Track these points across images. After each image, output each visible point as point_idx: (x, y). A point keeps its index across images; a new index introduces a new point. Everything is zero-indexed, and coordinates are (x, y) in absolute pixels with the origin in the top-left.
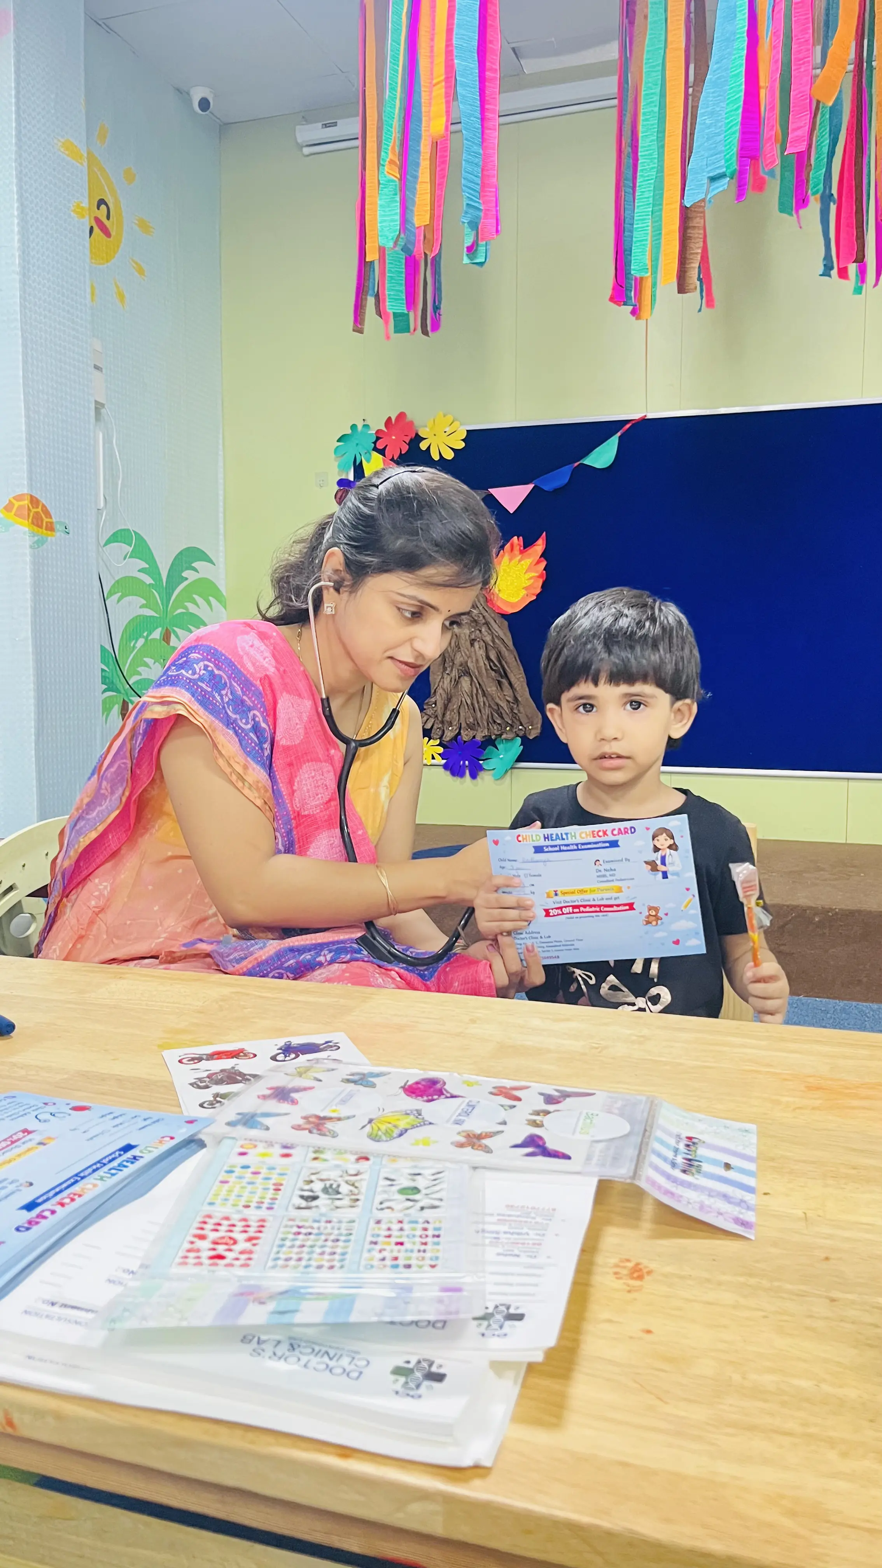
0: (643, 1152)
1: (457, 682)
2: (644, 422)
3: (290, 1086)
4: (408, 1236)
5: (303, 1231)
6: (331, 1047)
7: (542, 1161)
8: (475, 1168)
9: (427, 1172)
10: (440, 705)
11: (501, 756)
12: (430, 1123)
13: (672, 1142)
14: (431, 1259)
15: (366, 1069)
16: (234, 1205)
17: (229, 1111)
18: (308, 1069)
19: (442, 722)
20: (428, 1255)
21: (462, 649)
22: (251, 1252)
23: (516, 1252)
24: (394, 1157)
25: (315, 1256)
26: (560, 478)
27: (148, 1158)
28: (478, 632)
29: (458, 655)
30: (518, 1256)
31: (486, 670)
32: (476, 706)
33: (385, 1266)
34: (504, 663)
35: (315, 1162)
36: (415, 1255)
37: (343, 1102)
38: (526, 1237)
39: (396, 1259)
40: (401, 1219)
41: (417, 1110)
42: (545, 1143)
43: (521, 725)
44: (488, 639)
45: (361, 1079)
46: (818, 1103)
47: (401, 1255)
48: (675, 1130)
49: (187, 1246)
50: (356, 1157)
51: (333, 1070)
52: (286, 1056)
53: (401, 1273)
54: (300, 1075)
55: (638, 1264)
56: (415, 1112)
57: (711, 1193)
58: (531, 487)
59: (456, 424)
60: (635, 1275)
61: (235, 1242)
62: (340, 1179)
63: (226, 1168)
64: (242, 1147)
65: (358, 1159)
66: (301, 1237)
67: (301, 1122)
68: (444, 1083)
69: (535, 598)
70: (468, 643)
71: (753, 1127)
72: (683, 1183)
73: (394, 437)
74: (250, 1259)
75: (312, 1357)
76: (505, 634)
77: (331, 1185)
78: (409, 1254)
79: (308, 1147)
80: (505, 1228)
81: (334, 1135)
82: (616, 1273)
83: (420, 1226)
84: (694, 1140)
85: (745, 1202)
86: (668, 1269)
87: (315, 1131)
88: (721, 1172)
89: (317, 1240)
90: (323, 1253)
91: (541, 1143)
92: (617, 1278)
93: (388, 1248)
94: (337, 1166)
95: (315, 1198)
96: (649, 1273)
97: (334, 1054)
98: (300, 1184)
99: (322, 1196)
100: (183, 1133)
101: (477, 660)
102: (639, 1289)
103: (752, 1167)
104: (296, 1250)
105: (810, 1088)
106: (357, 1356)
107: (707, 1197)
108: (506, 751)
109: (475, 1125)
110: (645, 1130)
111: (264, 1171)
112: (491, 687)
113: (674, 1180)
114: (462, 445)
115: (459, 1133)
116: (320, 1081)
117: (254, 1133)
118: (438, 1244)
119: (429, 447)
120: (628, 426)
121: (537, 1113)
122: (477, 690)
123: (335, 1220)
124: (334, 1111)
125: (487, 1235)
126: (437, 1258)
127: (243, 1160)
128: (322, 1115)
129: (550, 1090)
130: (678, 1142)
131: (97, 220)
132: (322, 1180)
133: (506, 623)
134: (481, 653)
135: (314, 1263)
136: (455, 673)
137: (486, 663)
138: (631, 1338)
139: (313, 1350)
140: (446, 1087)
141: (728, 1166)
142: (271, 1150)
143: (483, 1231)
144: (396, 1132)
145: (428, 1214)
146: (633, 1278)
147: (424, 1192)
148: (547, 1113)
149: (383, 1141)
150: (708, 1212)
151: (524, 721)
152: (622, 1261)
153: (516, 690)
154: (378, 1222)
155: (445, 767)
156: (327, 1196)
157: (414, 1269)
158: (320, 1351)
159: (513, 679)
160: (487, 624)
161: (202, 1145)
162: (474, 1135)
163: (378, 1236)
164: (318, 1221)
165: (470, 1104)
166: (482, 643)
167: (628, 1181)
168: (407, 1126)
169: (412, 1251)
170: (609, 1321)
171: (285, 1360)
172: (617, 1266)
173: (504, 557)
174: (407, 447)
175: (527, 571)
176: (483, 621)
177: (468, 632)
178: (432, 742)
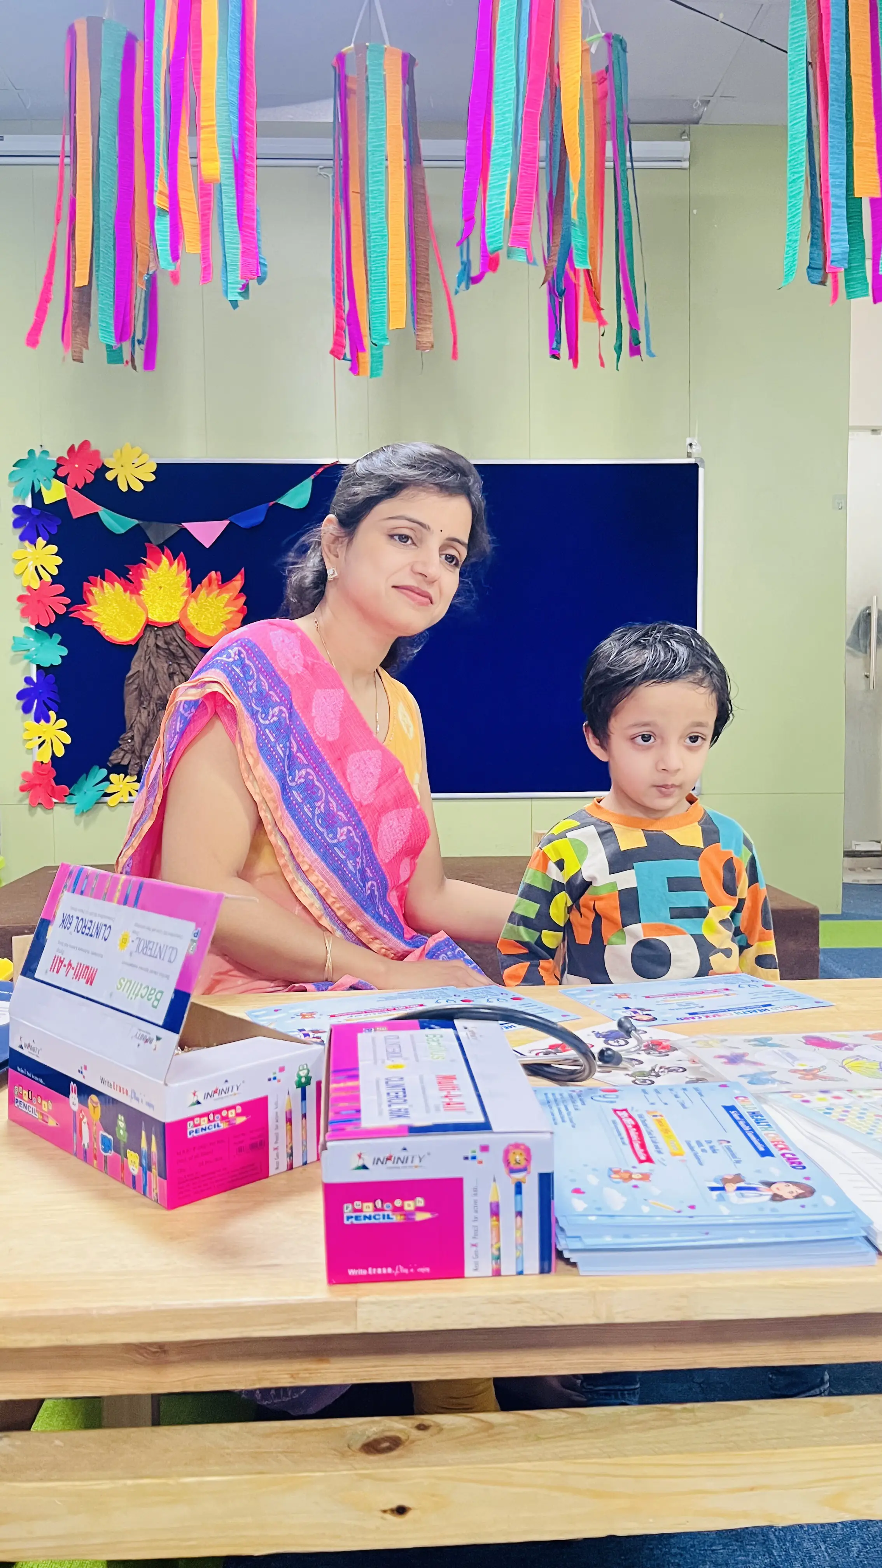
2: (333, 468)
10: (137, 739)
19: (140, 758)
21: (159, 682)
26: (256, 516)
28: (176, 666)
29: (156, 689)
59: (145, 456)
70: (166, 677)
73: (77, 466)
114: (152, 478)
119: (116, 479)
120: (321, 470)
136: (153, 706)
160: (186, 656)
173: (202, 592)
174: (93, 477)
175: (226, 606)
176: (182, 655)
177: (166, 665)
178: (128, 778)
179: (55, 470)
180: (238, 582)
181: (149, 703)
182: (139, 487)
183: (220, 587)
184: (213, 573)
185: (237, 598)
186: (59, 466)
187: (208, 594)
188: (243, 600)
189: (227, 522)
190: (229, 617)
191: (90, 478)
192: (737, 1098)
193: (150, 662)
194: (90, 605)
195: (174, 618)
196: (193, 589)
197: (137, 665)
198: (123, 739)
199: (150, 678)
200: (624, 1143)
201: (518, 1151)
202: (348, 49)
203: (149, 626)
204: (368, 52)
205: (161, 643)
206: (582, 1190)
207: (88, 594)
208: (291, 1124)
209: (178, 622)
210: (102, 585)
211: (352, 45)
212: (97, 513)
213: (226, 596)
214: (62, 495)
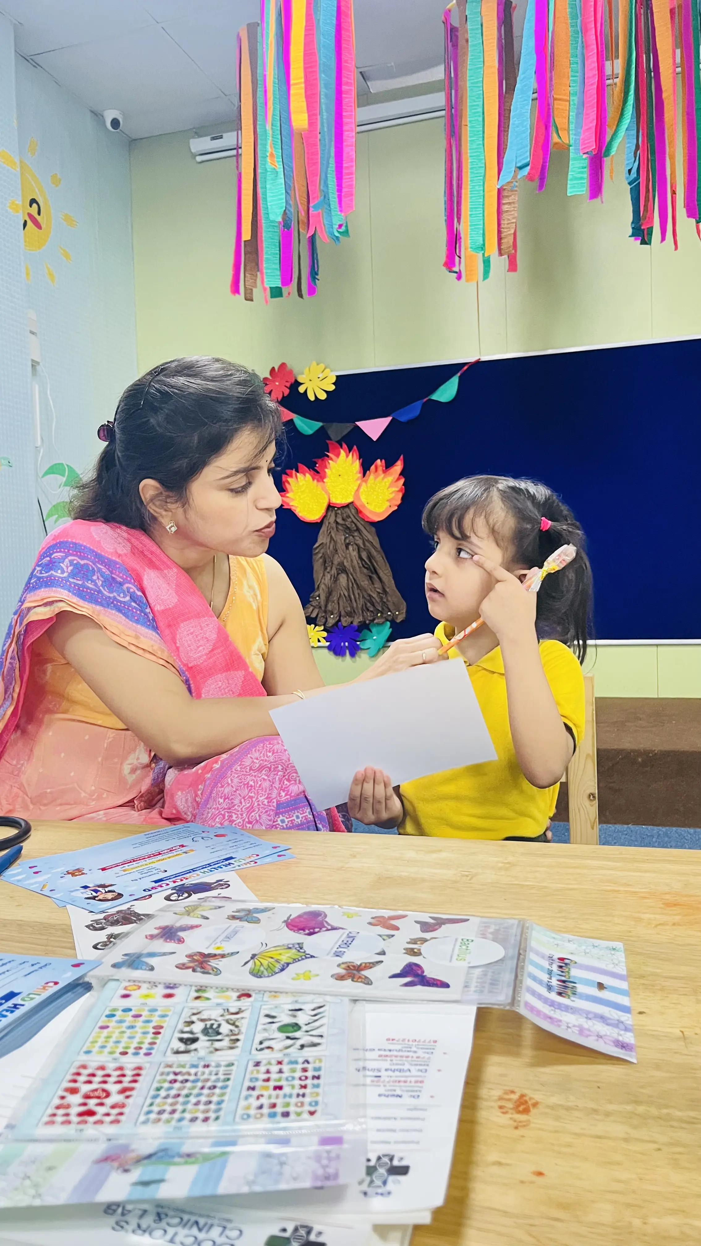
0: (519, 977)
1: (336, 579)
2: (478, 364)
3: (178, 925)
4: (287, 1079)
5: (180, 1078)
6: (222, 885)
7: (420, 990)
8: (355, 1001)
9: (307, 1007)
10: (323, 597)
11: (375, 638)
12: (312, 957)
13: (546, 964)
14: (310, 1104)
15: (251, 906)
16: (111, 1053)
17: (116, 954)
18: (195, 908)
19: (325, 612)
20: (307, 1100)
21: (339, 551)
22: (123, 1106)
23: (398, 1092)
24: (275, 993)
25: (190, 1107)
26: (413, 411)
27: (29, 1005)
28: (351, 537)
29: (336, 557)
30: (400, 1096)
31: (360, 567)
32: (352, 596)
33: (262, 1115)
34: (373, 561)
35: (197, 1001)
36: (294, 1100)
37: (228, 938)
38: (408, 1074)
39: (274, 1106)
40: (280, 1060)
41: (298, 944)
42: (423, 972)
43: (390, 611)
44: (360, 542)
45: (247, 915)
46: (677, 918)
47: (279, 1102)
48: (548, 952)
49: (57, 1102)
50: (238, 994)
51: (220, 907)
52: (179, 896)
53: (279, 1123)
54: (188, 913)
55: (522, 1096)
56: (297, 946)
57: (589, 1015)
58: (389, 419)
59: (328, 370)
60: (521, 1108)
61: (108, 1094)
62: (220, 1019)
63: (107, 1012)
64: (125, 988)
65: (239, 997)
66: (177, 1085)
67: (185, 960)
68: (326, 916)
69: (396, 508)
70: (344, 547)
71: (619, 945)
72: (560, 1007)
73: (277, 384)
74: (121, 1114)
75: (179, 1229)
76: (374, 539)
77: (212, 1025)
78: (287, 1100)
79: (191, 986)
80: (386, 1065)
81: (217, 972)
82: (501, 1107)
83: (299, 1067)
84: (566, 961)
85: (622, 1022)
86: (554, 1100)
87: (199, 969)
88: (595, 992)
89: (193, 1088)
90: (197, 1103)
91: (419, 972)
92: (504, 1113)
93: (266, 1093)
94: (218, 1005)
95: (194, 1040)
96: (535, 1105)
97: (224, 892)
98: (180, 1026)
99: (202, 1038)
100: (68, 977)
101: (352, 560)
102: (526, 1125)
103: (624, 985)
104: (170, 1100)
105: (668, 905)
106: (229, 1225)
107: (585, 1020)
108: (379, 633)
109: (355, 956)
110: (519, 954)
111: (145, 1013)
112: (363, 581)
113: (552, 1004)
114: (333, 388)
115: (339, 965)
116: (207, 918)
117: (138, 974)
118: (318, 1086)
119: (306, 391)
120: (466, 368)
121: (414, 941)
122: (353, 584)
123: (213, 1064)
124: (218, 948)
125: (368, 1073)
126: (317, 1103)
127: (126, 1003)
128: (206, 952)
129: (426, 918)
130: (551, 964)
131: (30, 215)
132: (202, 1020)
133: (373, 529)
134: (355, 554)
135: (188, 1116)
136: (334, 571)
137: (360, 562)
138: (522, 1182)
139: (182, 1219)
140: (326, 920)
141: (601, 986)
142: (154, 991)
143: (364, 1068)
144: (278, 966)
145: (308, 1053)
146: (519, 1112)
147: (304, 1028)
148: (424, 940)
149: (265, 977)
150: (588, 1036)
151: (391, 608)
152: (506, 1093)
153: (384, 583)
154: (257, 1064)
155: (329, 648)
156: (207, 1038)
157: (292, 1116)
158: (189, 1221)
159: (381, 574)
160: (358, 530)
161: (88, 987)
162: (354, 966)
163: (257, 1079)
164: (195, 1066)
165: (350, 935)
166: (355, 546)
167: (508, 1008)
168: (290, 961)
169: (291, 1096)
170: (499, 1164)
171: (150, 1234)
172: (500, 1099)
173: (371, 477)
174: (289, 391)
175: (389, 487)
176: (355, 528)
177: (343, 537)
178: (317, 628)
180: (398, 467)
181: (331, 569)
182: (323, 396)
183: (384, 472)
184: (379, 461)
185: (398, 479)
187: (376, 478)
188: (402, 481)
190: (392, 496)
193: (331, 536)
194: (288, 492)
195: (350, 500)
196: (364, 475)
197: (322, 538)
198: (312, 597)
199: (331, 548)
203: (330, 507)
205: (339, 520)
207: (287, 484)
209: (352, 503)
210: (296, 476)
212: (292, 420)
213: (390, 480)
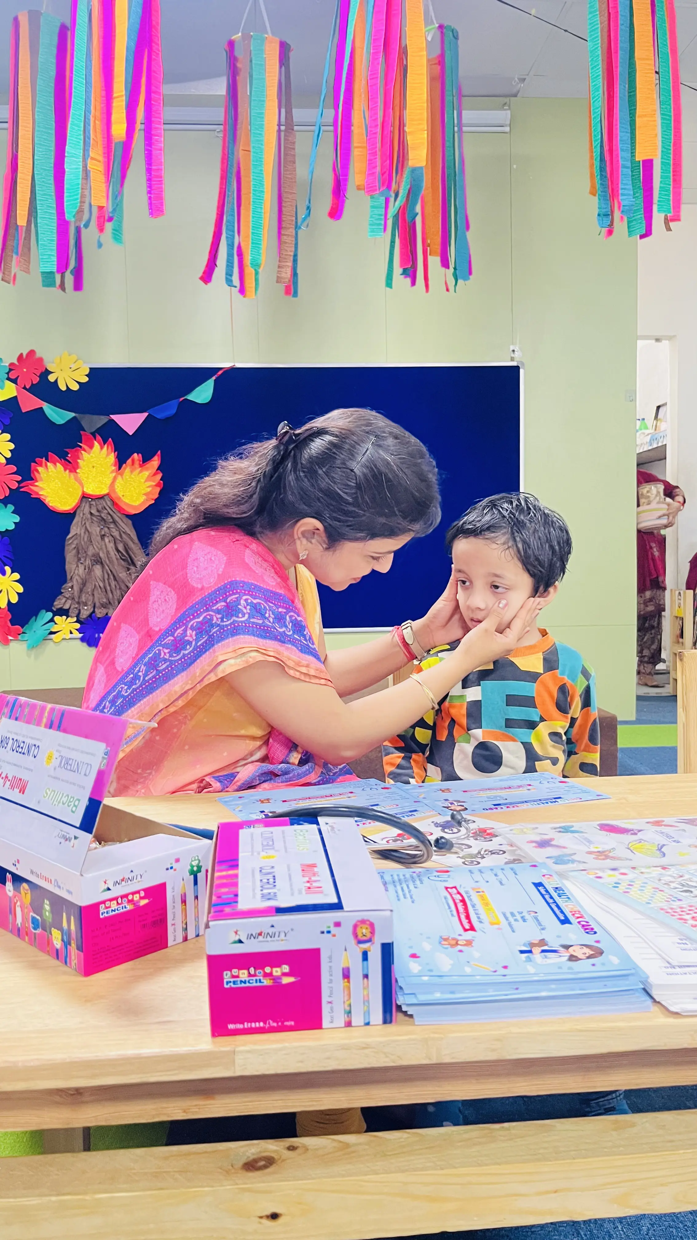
1: (90, 570)
2: (233, 371)
10: (76, 588)
19: (78, 603)
21: (93, 542)
26: (169, 409)
28: (106, 529)
29: (91, 548)
31: (117, 559)
32: (108, 588)
34: (131, 553)
44: (116, 534)
59: (80, 362)
69: (153, 502)
70: (99, 538)
73: (25, 370)
76: (132, 532)
101: (108, 552)
112: (121, 573)
114: (86, 379)
119: (57, 380)
120: (220, 373)
122: (108, 575)
133: (130, 522)
134: (111, 546)
136: (88, 562)
137: (116, 554)
155: (82, 640)
160: (114, 522)
166: (111, 538)
173: (127, 469)
174: (38, 379)
175: (146, 481)
176: (111, 520)
177: (98, 529)
178: (69, 619)
179: (8, 373)
180: (155, 462)
181: (85, 560)
182: (75, 387)
183: (141, 466)
184: (135, 455)
185: (155, 474)
186: (10, 370)
187: (132, 472)
188: (159, 476)
189: (146, 414)
190: (149, 490)
191: (36, 380)
192: (544, 876)
193: (86, 529)
194: (37, 481)
195: (105, 491)
197: (75, 529)
198: (64, 589)
199: (86, 539)
200: (452, 915)
201: (364, 926)
202: (237, 37)
203: (85, 497)
204: (252, 40)
205: (94, 511)
206: (418, 955)
207: (36, 473)
208: (185, 905)
209: (108, 494)
210: (46, 466)
211: (240, 34)
212: (42, 408)
213: (146, 474)
214: (14, 394)
